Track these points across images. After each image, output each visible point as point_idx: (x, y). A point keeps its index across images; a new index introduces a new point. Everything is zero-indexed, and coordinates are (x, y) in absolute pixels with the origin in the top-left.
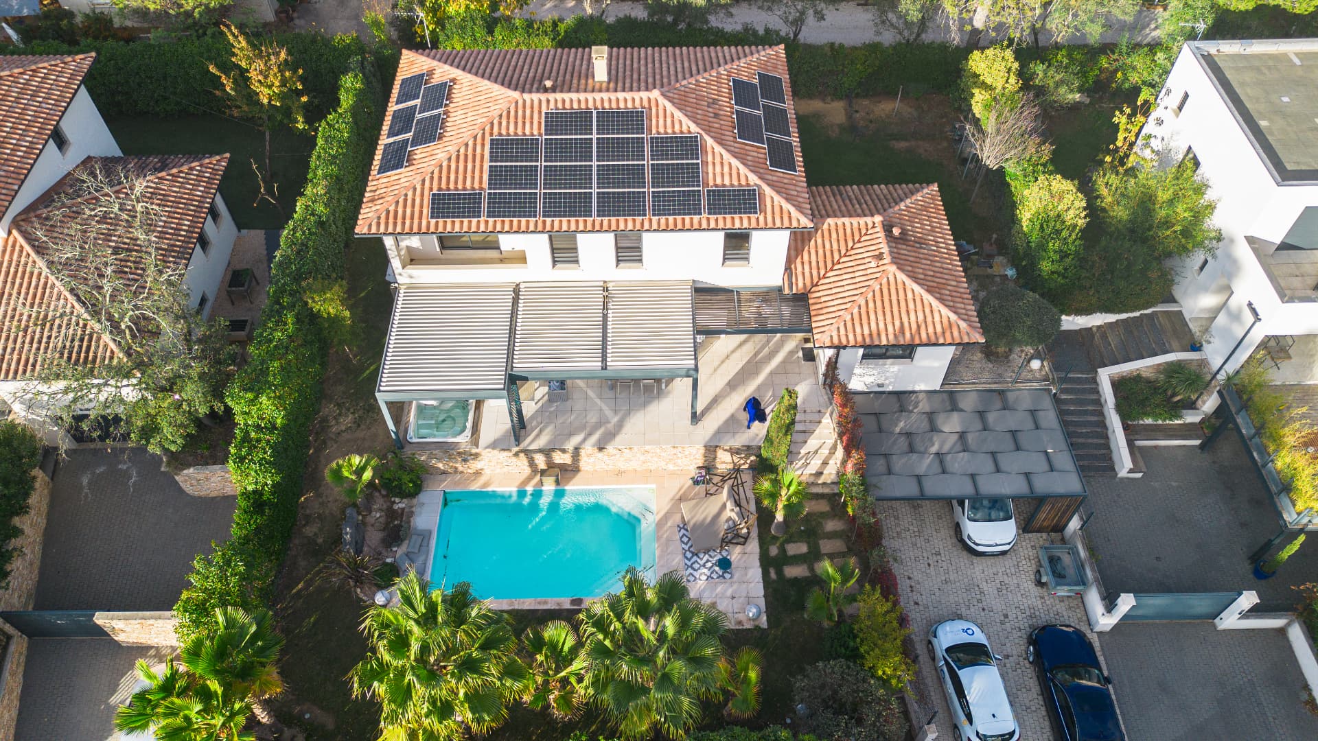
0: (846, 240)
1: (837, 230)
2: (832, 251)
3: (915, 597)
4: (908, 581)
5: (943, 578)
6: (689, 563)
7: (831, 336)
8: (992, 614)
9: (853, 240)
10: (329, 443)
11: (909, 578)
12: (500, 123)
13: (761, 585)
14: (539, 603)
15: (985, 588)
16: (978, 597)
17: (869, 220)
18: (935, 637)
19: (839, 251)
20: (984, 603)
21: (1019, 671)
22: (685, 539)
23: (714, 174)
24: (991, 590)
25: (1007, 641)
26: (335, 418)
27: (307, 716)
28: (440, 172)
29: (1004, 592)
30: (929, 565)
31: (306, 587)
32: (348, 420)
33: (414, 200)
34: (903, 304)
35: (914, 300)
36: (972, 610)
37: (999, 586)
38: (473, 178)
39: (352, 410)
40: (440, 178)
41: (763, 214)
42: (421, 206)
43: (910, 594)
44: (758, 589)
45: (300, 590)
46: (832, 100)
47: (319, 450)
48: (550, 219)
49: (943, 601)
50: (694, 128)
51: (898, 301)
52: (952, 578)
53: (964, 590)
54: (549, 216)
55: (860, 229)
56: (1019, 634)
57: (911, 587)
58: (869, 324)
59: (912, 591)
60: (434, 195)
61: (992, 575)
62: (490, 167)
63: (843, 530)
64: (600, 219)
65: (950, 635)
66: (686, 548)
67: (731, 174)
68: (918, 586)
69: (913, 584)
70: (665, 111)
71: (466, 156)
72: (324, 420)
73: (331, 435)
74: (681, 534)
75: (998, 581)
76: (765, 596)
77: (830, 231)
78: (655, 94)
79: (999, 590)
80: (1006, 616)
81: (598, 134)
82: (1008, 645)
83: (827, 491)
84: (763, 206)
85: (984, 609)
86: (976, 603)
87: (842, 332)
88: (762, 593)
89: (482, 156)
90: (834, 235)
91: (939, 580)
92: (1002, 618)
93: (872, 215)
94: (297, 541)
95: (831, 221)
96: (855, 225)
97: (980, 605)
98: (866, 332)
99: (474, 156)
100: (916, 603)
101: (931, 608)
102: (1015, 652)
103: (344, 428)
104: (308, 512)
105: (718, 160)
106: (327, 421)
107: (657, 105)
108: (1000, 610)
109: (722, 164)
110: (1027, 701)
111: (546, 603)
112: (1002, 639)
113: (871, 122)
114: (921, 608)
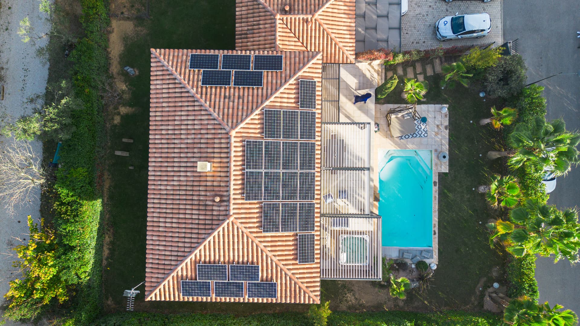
0: (289, 37)
1: (283, 40)
2: (295, 46)
3: (421, 42)
4: (414, 44)
5: (413, 29)
6: (419, 135)
7: (351, 54)
8: (429, 12)
9: (289, 33)
10: (361, 302)
11: (413, 43)
12: (250, 228)
13: (429, 105)
14: (435, 199)
15: (418, 12)
16: (422, 16)
17: (278, 22)
18: (446, 37)
19: (295, 41)
20: (424, 14)
21: (453, 7)
22: (407, 137)
23: (287, 103)
24: (419, 10)
25: (440, 9)
26: (348, 302)
27: (481, 289)
28: (283, 260)
29: (420, 4)
30: (407, 33)
31: (426, 299)
32: (349, 296)
33: (300, 273)
34: (334, 15)
35: (332, 8)
36: (427, 20)
37: (417, 6)
38: (286, 241)
39: (344, 295)
40: (286, 260)
41: (314, 79)
42: (304, 268)
43: (420, 44)
44: (431, 107)
45: (428, 302)
46: (111, 27)
47: (364, 307)
48: (315, 196)
49: (423, 31)
50: (258, 112)
51: (332, 16)
52: (413, 25)
53: (419, 21)
54: (314, 196)
55: (283, 28)
56: (438, 3)
57: (417, 43)
58: (344, 34)
59: (419, 43)
60: (300, 262)
61: (412, 8)
62: (282, 231)
63: (403, 67)
64: (316, 168)
65: (446, 30)
66: (411, 136)
67: (288, 93)
68: (416, 40)
69: (415, 42)
70: (244, 128)
71: (272, 246)
72: (349, 308)
73: (357, 303)
74: (404, 138)
75: (415, 6)
76: (434, 104)
77: (283, 44)
78: (233, 133)
79: (419, 6)
80: (430, 6)
81: (262, 168)
82: (442, 9)
83: (384, 71)
84: (309, 78)
85: (427, 15)
86: (424, 18)
87: (348, 48)
88: (433, 105)
89: (272, 237)
90: (287, 43)
91: (414, 31)
92: (431, 8)
93: (276, 19)
94: (406, 308)
95: (278, 42)
96: (281, 30)
97: (425, 16)
98: (348, 36)
99: (272, 241)
100: (424, 42)
101: (426, 37)
102: (445, 7)
103: (353, 297)
104: (393, 306)
105: (279, 100)
106: (349, 306)
107: (240, 132)
108: (427, 8)
109: (281, 98)
110: (465, 7)
111: (435, 197)
112: (440, 10)
113: (133, 6)
114: (426, 40)
